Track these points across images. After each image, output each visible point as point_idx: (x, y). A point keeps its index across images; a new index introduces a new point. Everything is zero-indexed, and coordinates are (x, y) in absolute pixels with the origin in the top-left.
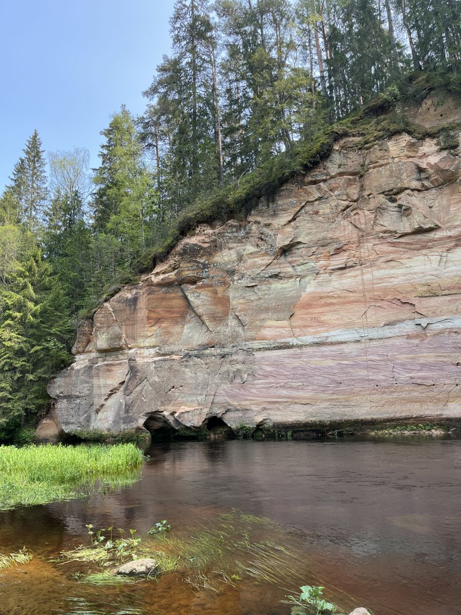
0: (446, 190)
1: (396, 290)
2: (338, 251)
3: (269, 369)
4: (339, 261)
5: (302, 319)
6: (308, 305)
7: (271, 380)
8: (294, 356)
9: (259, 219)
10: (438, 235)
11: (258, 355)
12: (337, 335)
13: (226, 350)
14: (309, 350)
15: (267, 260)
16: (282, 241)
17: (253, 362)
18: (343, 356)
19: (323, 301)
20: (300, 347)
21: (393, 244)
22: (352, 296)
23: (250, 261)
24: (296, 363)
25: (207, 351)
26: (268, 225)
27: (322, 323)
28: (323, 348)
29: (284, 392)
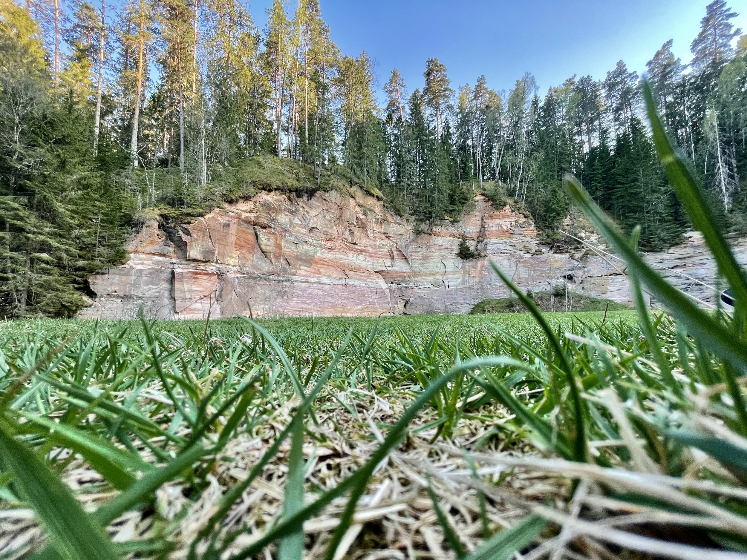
0: (361, 231)
1: (344, 265)
2: (330, 240)
3: (300, 293)
4: (329, 244)
5: (314, 269)
6: (316, 263)
7: (300, 299)
8: (310, 287)
9: (304, 206)
10: (357, 247)
11: (296, 284)
12: (325, 280)
13: (281, 278)
14: (315, 285)
15: (304, 231)
16: (312, 225)
17: (293, 288)
18: (324, 290)
19: (321, 262)
20: (312, 283)
21: (346, 245)
22: (332, 263)
23: (297, 228)
24: (310, 291)
25: (271, 277)
26: (307, 212)
27: (320, 273)
28: (320, 286)
29: (303, 306)
